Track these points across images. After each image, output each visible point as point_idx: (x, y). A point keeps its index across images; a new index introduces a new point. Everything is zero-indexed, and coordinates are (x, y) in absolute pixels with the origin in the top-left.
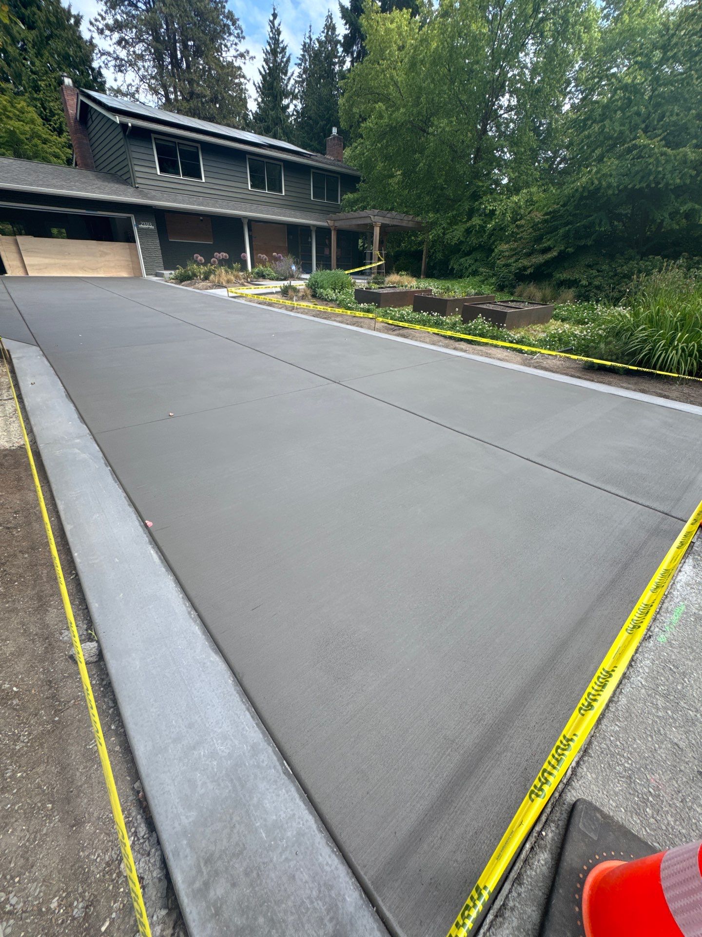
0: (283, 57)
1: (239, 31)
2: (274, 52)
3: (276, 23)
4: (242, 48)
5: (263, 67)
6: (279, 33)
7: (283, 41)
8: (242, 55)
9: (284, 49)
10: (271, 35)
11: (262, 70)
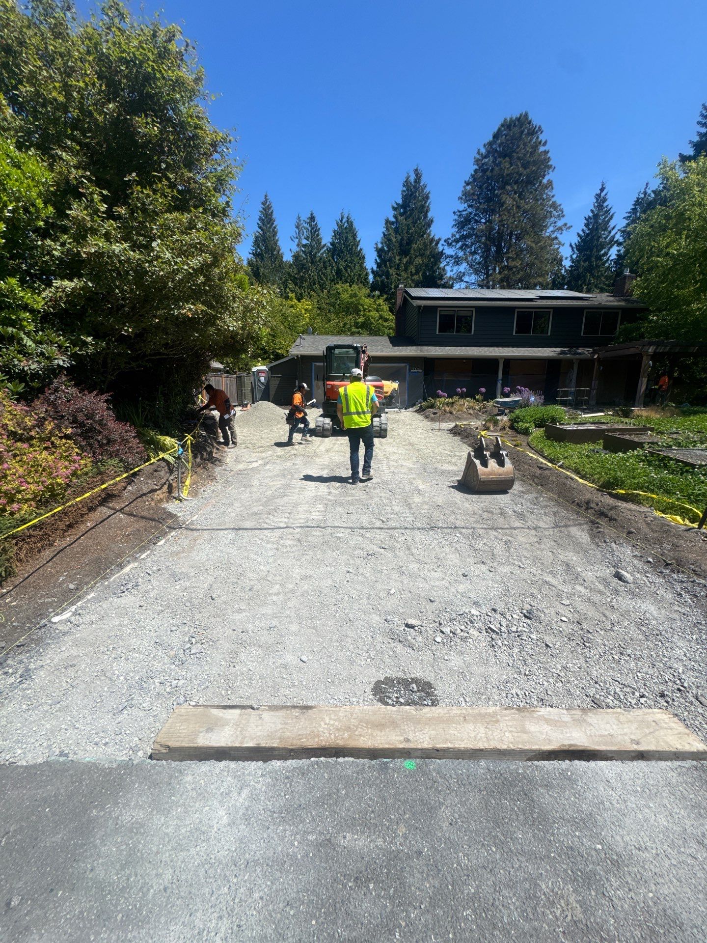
0: (605, 218)
1: (560, 213)
2: (596, 216)
3: (603, 194)
4: (560, 224)
5: (583, 230)
6: (605, 200)
7: (607, 206)
8: (560, 229)
9: (606, 212)
10: (596, 204)
11: (581, 233)
